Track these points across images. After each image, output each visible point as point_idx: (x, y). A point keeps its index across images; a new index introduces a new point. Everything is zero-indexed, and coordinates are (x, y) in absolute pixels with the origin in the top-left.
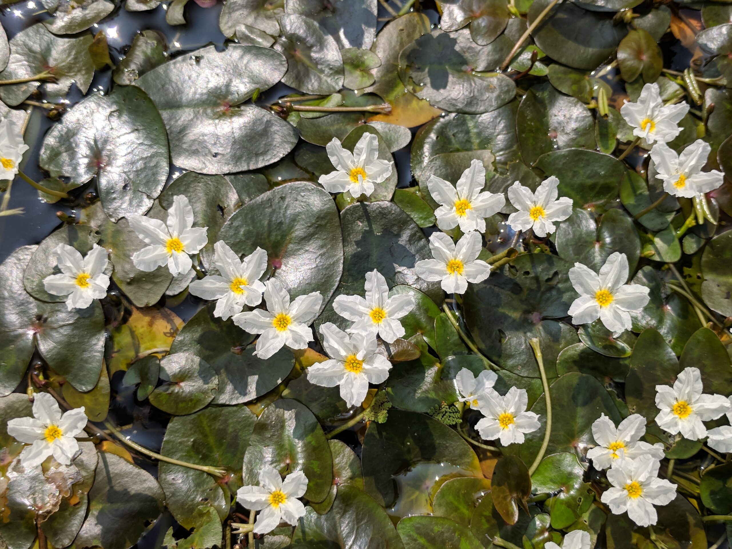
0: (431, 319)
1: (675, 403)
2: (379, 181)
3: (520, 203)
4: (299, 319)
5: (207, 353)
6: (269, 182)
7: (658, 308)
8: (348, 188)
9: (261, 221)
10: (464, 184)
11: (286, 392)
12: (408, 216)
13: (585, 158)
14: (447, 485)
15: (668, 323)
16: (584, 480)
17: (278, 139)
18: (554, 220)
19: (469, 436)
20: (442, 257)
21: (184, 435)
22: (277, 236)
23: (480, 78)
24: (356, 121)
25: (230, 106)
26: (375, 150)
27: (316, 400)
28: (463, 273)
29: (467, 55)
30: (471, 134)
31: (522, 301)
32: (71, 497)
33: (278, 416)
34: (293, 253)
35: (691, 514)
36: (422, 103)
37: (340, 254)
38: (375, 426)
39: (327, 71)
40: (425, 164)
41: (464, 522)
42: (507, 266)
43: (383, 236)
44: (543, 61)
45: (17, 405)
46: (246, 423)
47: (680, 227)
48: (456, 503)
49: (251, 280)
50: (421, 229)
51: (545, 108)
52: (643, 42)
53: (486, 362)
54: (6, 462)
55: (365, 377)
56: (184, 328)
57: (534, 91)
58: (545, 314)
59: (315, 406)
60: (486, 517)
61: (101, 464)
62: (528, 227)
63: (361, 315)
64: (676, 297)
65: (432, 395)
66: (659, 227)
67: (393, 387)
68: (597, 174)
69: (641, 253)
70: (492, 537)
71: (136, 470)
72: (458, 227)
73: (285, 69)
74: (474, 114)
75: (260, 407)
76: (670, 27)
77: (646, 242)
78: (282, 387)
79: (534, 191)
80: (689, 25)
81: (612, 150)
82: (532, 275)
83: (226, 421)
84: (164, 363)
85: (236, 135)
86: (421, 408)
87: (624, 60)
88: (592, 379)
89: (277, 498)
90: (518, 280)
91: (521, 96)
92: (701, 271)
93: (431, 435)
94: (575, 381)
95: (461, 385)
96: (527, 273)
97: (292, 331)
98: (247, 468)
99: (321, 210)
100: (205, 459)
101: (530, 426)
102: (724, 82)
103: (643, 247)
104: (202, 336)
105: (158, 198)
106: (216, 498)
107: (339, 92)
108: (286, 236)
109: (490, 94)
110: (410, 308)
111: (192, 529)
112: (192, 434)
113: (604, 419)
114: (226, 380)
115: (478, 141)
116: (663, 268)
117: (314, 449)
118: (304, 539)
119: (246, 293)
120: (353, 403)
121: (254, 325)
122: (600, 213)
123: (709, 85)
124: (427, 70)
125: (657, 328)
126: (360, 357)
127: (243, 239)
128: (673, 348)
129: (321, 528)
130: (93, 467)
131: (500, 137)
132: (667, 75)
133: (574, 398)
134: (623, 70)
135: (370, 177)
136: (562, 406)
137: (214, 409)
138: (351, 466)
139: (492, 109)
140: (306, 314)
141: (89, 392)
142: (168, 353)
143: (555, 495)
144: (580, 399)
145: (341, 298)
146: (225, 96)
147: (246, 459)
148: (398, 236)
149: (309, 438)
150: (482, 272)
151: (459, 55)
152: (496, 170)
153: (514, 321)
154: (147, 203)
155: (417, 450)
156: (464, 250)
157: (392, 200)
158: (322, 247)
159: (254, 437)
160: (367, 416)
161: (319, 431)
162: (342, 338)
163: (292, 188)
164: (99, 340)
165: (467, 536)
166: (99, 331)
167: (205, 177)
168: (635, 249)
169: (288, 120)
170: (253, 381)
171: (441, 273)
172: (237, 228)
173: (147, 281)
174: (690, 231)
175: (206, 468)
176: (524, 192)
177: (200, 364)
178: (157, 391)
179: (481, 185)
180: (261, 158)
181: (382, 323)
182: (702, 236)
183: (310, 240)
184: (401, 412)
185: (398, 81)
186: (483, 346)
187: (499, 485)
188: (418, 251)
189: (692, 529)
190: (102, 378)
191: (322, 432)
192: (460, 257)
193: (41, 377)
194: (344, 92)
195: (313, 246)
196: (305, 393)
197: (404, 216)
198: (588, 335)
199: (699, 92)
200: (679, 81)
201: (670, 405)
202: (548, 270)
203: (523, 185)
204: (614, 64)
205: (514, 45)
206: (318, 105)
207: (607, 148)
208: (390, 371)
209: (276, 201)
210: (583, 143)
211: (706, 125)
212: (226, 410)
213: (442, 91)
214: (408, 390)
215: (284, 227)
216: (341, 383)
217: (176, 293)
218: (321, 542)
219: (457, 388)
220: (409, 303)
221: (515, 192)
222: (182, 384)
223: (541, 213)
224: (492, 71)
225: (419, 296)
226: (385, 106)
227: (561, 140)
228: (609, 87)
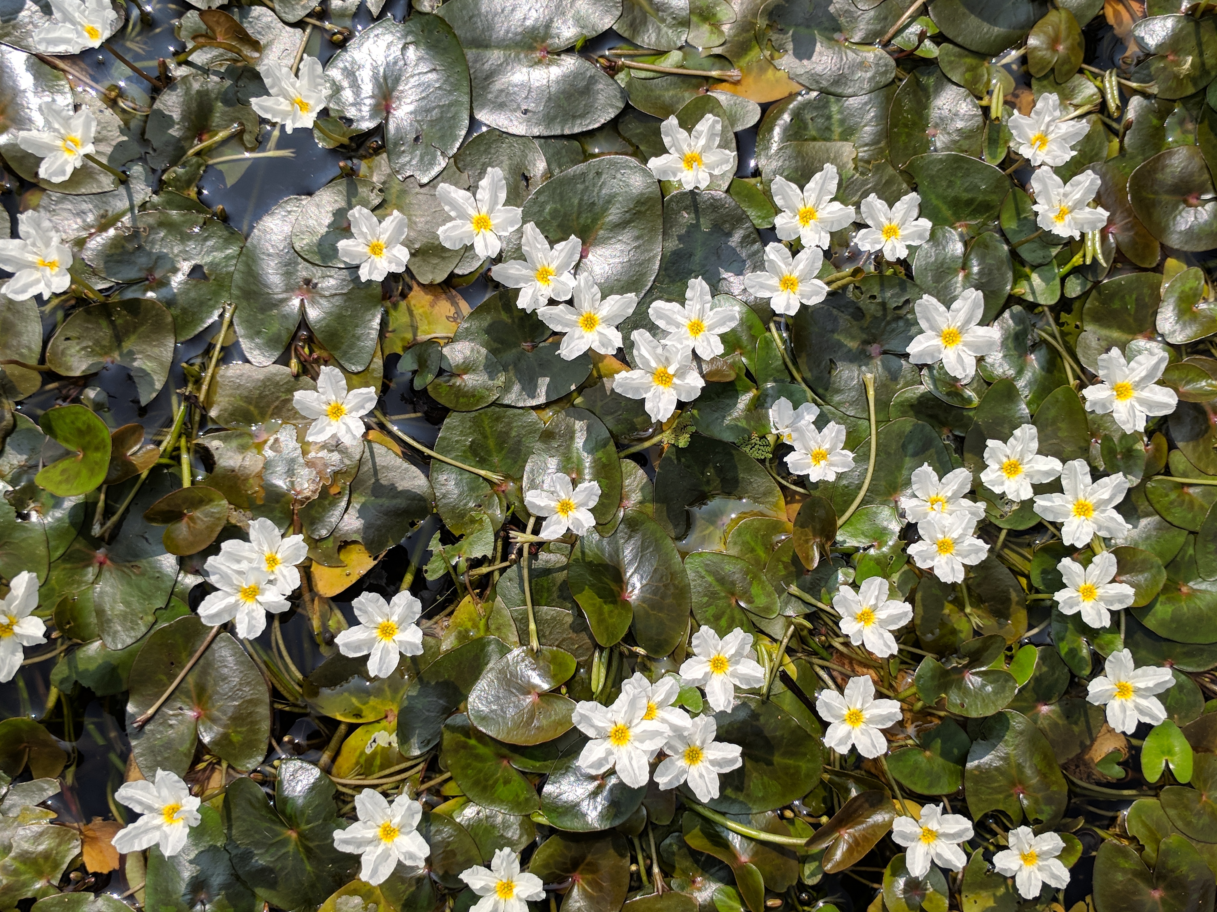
0: (753, 338)
1: (1005, 460)
2: (716, 172)
3: (873, 219)
4: (607, 321)
5: (496, 345)
6: (584, 152)
7: (1020, 356)
8: (680, 176)
9: (570, 198)
10: (813, 190)
11: (578, 401)
12: (744, 212)
13: (966, 166)
14: (745, 523)
15: (1028, 375)
16: (899, 537)
17: (601, 99)
18: (908, 243)
19: (779, 475)
20: (775, 271)
21: (462, 433)
22: (587, 218)
23: (854, 51)
24: (698, 87)
25: (548, 53)
26: (717, 135)
27: (612, 414)
28: (797, 292)
29: (842, 20)
30: (833, 121)
31: (862, 329)
32: (331, 485)
33: (568, 426)
34: (604, 241)
35: (1015, 590)
36: (779, 74)
37: (658, 250)
38: (674, 449)
39: (669, 20)
40: (773, 151)
41: (759, 565)
42: (851, 287)
43: (710, 234)
44: (933, 38)
45: (278, 378)
46: (532, 429)
47: (1065, 264)
48: (753, 544)
49: (559, 271)
50: (758, 230)
51: (928, 98)
52: (1063, 27)
53: (810, 394)
54: (261, 440)
55: (674, 393)
56: (472, 314)
57: (918, 75)
58: (886, 347)
59: (610, 421)
60: (783, 562)
61: (367, 454)
62: (878, 247)
63: (678, 325)
64: (1044, 346)
65: (743, 424)
66: (1040, 261)
67: (699, 410)
68: (977, 187)
69: (1012, 289)
70: (788, 585)
71: (406, 465)
72: (799, 239)
73: (619, 13)
74: (839, 96)
75: (549, 413)
76: (1103, 8)
77: (1018, 277)
78: (575, 394)
79: (891, 206)
80: (1128, 8)
81: (999, 161)
82: (879, 300)
83: (509, 424)
84: (446, 351)
85: (553, 90)
86: (728, 437)
87: (1035, 48)
88: (928, 428)
89: (565, 507)
90: (861, 304)
91: (901, 80)
92: (1082, 320)
93: (735, 467)
94: (908, 428)
95: (776, 416)
96: (873, 297)
97: (599, 333)
98: (528, 478)
99: (642, 194)
100: (483, 462)
101: (843, 465)
102: (1155, 90)
103: (1015, 283)
104: (490, 326)
105: (454, 156)
106: (490, 505)
107: (680, 48)
108: (598, 219)
109: (864, 74)
110: (733, 324)
111: (462, 536)
112: (470, 433)
113: (926, 468)
114: (514, 379)
115: (840, 130)
116: (1036, 311)
117: (604, 466)
118: (583, 559)
119: (552, 285)
120: (659, 418)
121: (559, 322)
122: (972, 234)
123: (1135, 92)
124: (791, 32)
125: (1014, 379)
126: (671, 370)
127: (548, 218)
128: (1028, 404)
129: (602, 551)
130: (358, 457)
131: (867, 128)
132: (1087, 72)
133: (904, 447)
134: (1030, 61)
135: (707, 166)
136: (888, 454)
137: (497, 409)
138: (642, 489)
139: (864, 92)
140: (616, 316)
141: (359, 373)
142: (451, 340)
143: (865, 549)
144: (911, 448)
145: (658, 304)
146: (544, 40)
147: (528, 468)
148: (729, 234)
149: (599, 454)
150: (817, 293)
151: (833, 19)
152: (856, 168)
153: (850, 350)
154: (442, 163)
155: (717, 482)
156: (801, 266)
157: (727, 191)
158: (637, 238)
159: (538, 445)
160: (666, 438)
161: (612, 447)
162: (655, 348)
163: (612, 164)
164: (374, 316)
165: (760, 579)
166: (375, 306)
167: (510, 138)
168: (1005, 284)
169: (616, 77)
170: (543, 383)
171: (773, 289)
172: (542, 205)
173: (434, 255)
174: (1077, 271)
175: (482, 472)
176: (879, 206)
177: (486, 357)
178: (438, 381)
179: (831, 193)
180: (578, 122)
181: (699, 337)
182: (1090, 278)
183: (624, 228)
184: (705, 438)
185: (754, 43)
186: (808, 375)
187: (802, 526)
188: (750, 256)
189: (1014, 607)
190: (375, 360)
191: (614, 449)
192: (796, 274)
193: (306, 350)
194: (687, 49)
195: (627, 236)
196: (599, 404)
197: (740, 211)
198: (932, 377)
199: (1118, 102)
200: (1098, 83)
201: (1000, 462)
202: (899, 296)
203: (879, 198)
204: (1022, 51)
205: (903, 14)
206: (653, 63)
207: (994, 157)
208: (703, 389)
209: (591, 176)
210: (965, 147)
211: (1121, 142)
212: (511, 411)
213: (805, 62)
214: (716, 415)
215: (597, 209)
216: (648, 396)
217: (466, 272)
218: (600, 565)
219: (771, 419)
220: (732, 318)
221: (870, 206)
222: (465, 377)
223: (895, 232)
224: (870, 44)
225: (745, 309)
226: (734, 73)
227: (940, 140)
228: (1012, 80)
